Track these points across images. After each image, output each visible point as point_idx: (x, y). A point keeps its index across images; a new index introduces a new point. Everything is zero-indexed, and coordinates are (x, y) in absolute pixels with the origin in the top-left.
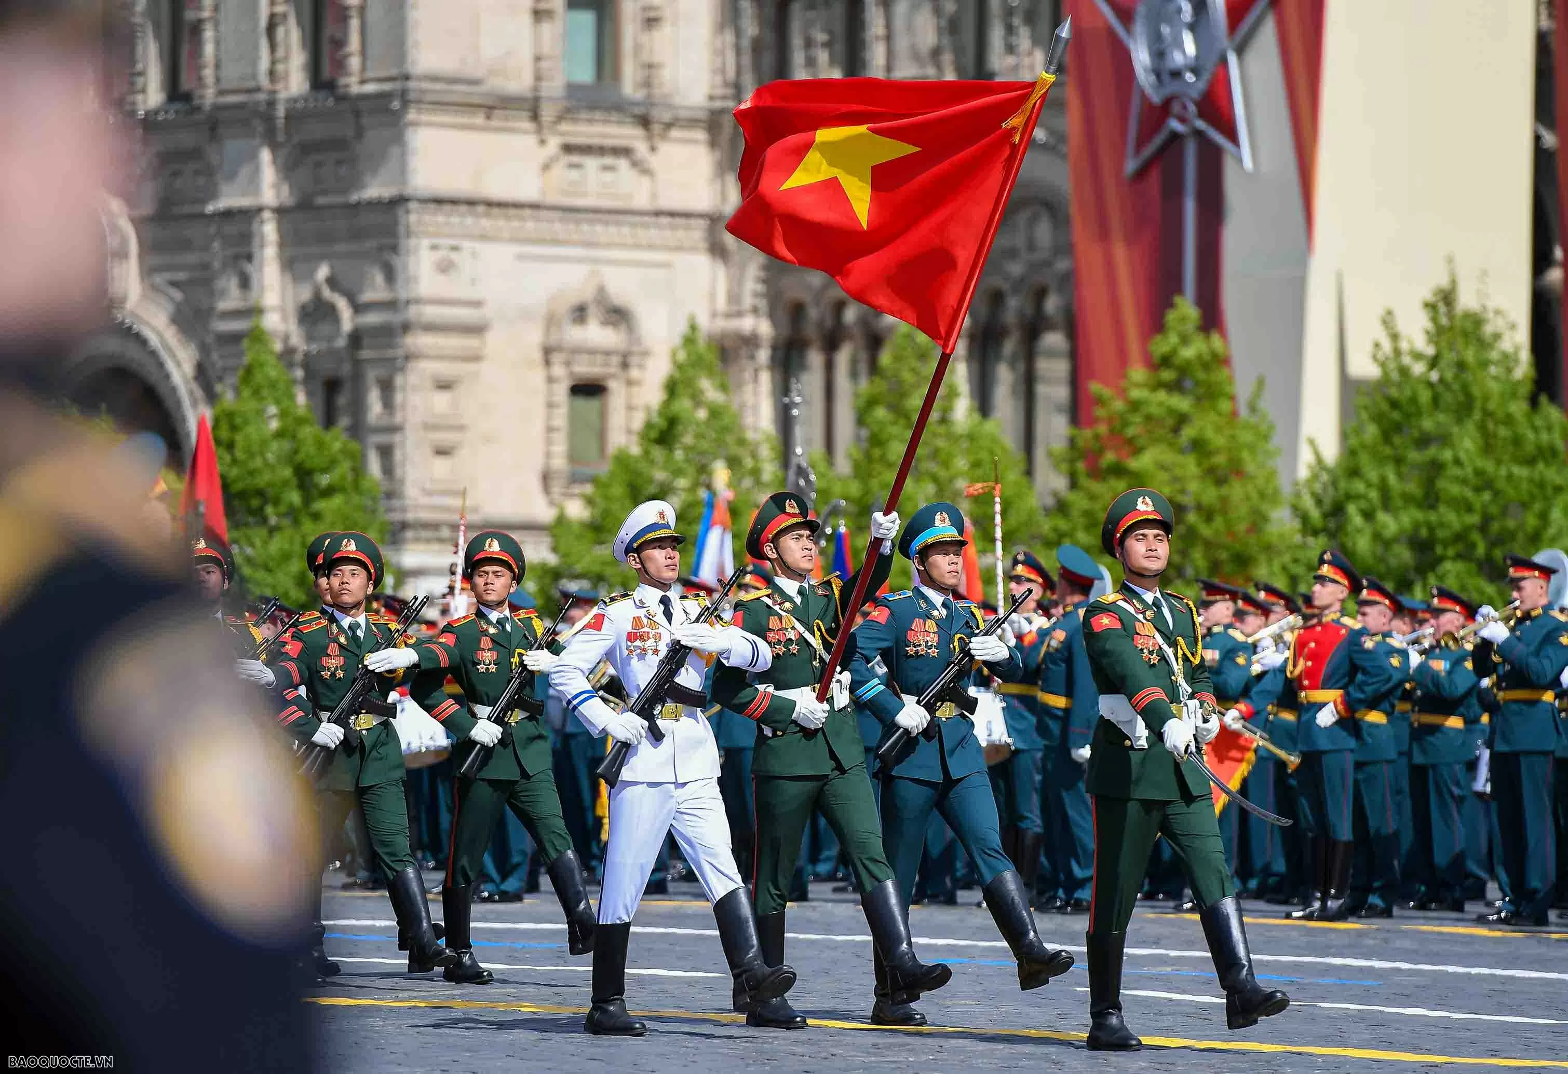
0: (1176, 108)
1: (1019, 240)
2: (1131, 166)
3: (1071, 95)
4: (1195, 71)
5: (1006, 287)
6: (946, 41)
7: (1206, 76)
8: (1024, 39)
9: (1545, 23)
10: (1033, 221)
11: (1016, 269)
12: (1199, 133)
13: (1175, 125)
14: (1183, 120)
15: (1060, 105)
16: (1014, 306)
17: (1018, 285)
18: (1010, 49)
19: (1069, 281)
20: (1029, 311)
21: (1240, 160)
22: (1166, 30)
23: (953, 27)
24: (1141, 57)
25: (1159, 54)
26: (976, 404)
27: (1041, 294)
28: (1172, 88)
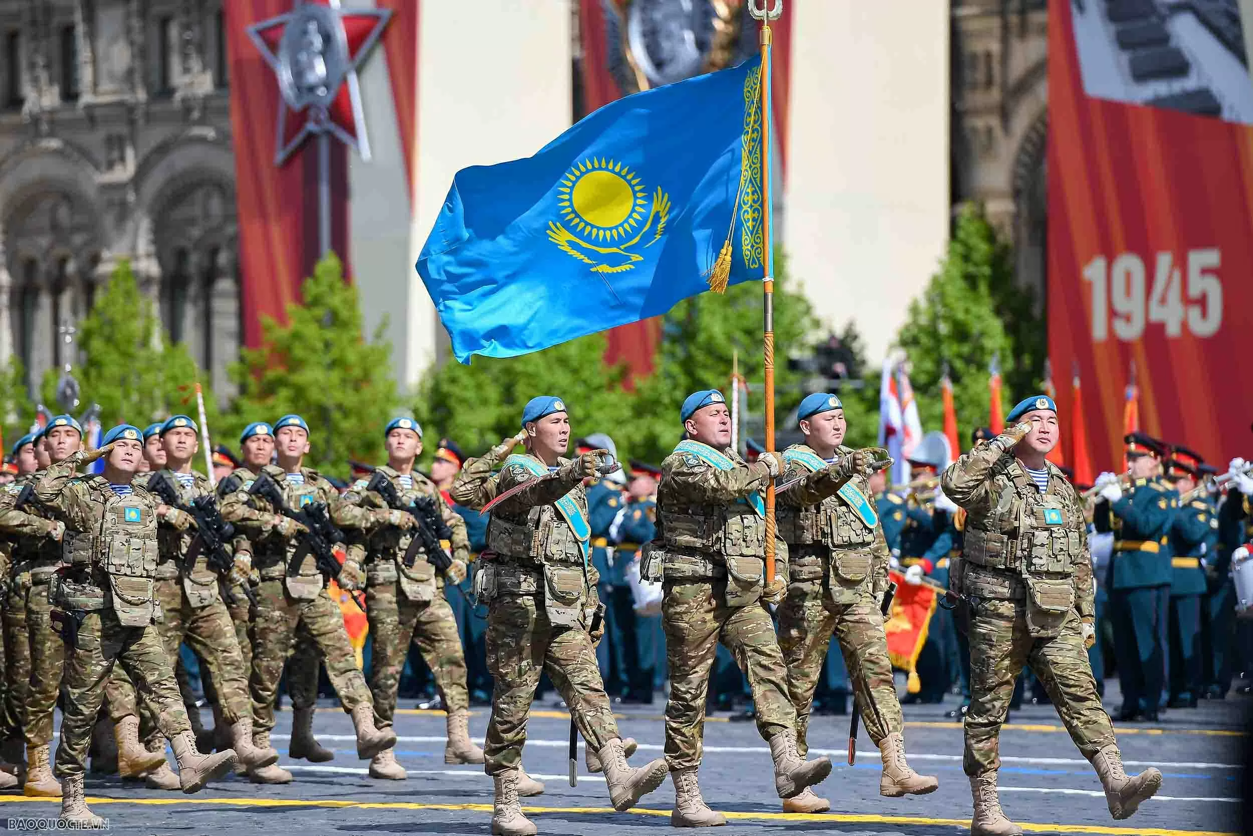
0: (312, 113)
1: (197, 211)
2: (280, 156)
3: (232, 102)
4: (327, 85)
5: (188, 245)
6: (138, 64)
7: (333, 92)
8: (195, 64)
9: (578, 54)
10: (208, 196)
11: (196, 232)
12: (329, 134)
13: (311, 126)
14: (318, 122)
15: (224, 112)
16: (195, 260)
17: (197, 245)
18: (187, 70)
19: (236, 241)
20: (206, 263)
21: (358, 152)
22: (303, 57)
23: (142, 53)
24: (285, 76)
25: (298, 73)
26: (168, 334)
27: (214, 252)
28: (307, 99)
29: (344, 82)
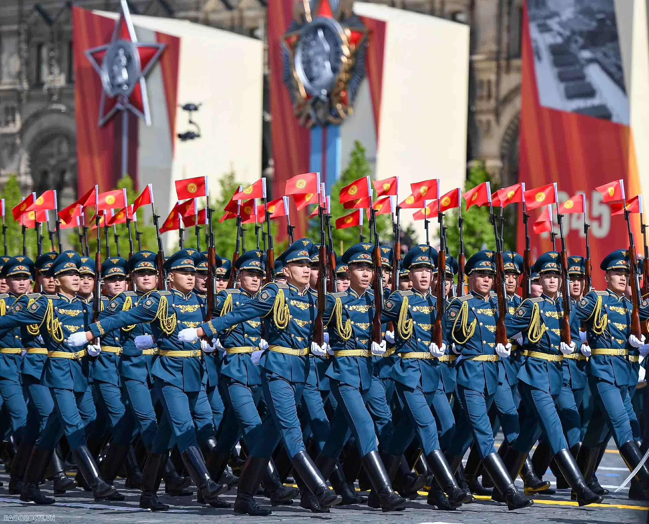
0: (119, 99)
1: (54, 150)
2: (101, 122)
3: (76, 91)
4: (128, 85)
5: (49, 169)
6: (24, 69)
7: (131, 88)
8: (56, 70)
9: (267, 72)
10: (60, 143)
11: (53, 162)
12: (129, 110)
13: (119, 106)
14: (122, 104)
15: (71, 96)
16: (52, 177)
17: (54, 168)
18: (51, 73)
19: (75, 167)
20: (58, 179)
21: (145, 121)
22: (116, 68)
23: (27, 63)
24: (105, 78)
25: (113, 77)
27: (63, 173)
28: (118, 91)
29: (138, 82)
